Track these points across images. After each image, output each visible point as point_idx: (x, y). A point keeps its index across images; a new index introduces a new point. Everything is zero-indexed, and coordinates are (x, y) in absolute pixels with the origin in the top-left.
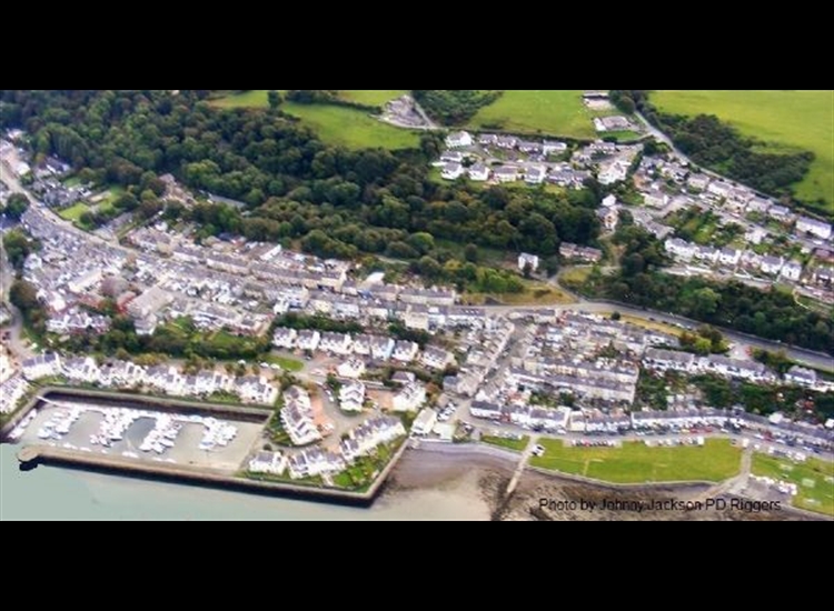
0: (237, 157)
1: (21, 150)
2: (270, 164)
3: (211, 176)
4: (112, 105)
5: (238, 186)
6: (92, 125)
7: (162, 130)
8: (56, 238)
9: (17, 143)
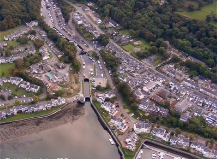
0: (199, 42)
1: (94, 12)
2: (214, 48)
3: (189, 47)
4: (136, 4)
5: (202, 55)
6: (128, 10)
7: (162, 21)
8: (128, 61)
9: (91, 8)
